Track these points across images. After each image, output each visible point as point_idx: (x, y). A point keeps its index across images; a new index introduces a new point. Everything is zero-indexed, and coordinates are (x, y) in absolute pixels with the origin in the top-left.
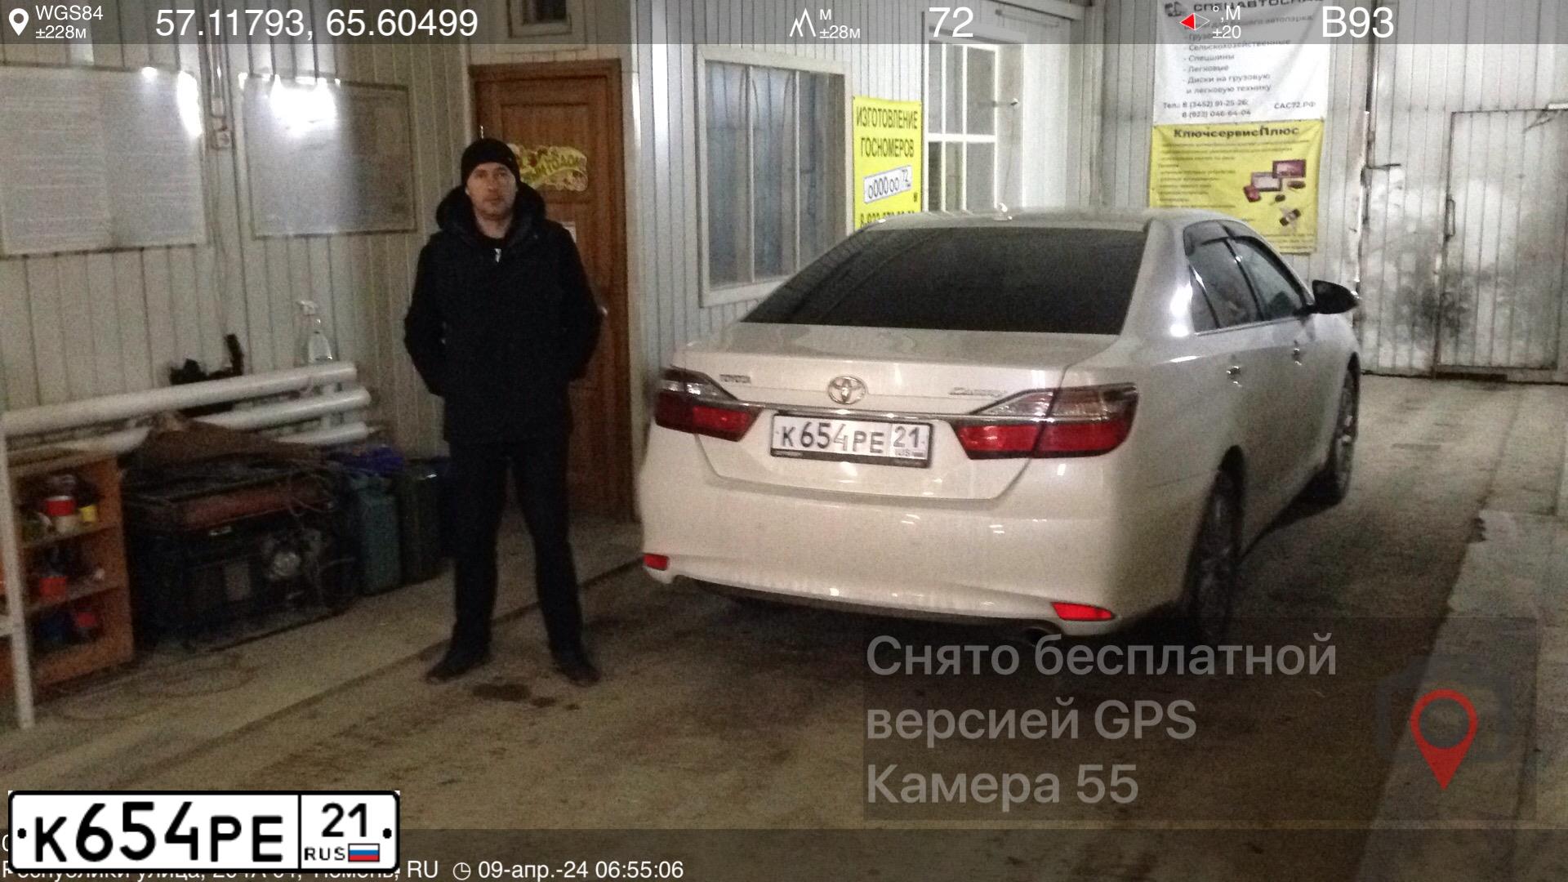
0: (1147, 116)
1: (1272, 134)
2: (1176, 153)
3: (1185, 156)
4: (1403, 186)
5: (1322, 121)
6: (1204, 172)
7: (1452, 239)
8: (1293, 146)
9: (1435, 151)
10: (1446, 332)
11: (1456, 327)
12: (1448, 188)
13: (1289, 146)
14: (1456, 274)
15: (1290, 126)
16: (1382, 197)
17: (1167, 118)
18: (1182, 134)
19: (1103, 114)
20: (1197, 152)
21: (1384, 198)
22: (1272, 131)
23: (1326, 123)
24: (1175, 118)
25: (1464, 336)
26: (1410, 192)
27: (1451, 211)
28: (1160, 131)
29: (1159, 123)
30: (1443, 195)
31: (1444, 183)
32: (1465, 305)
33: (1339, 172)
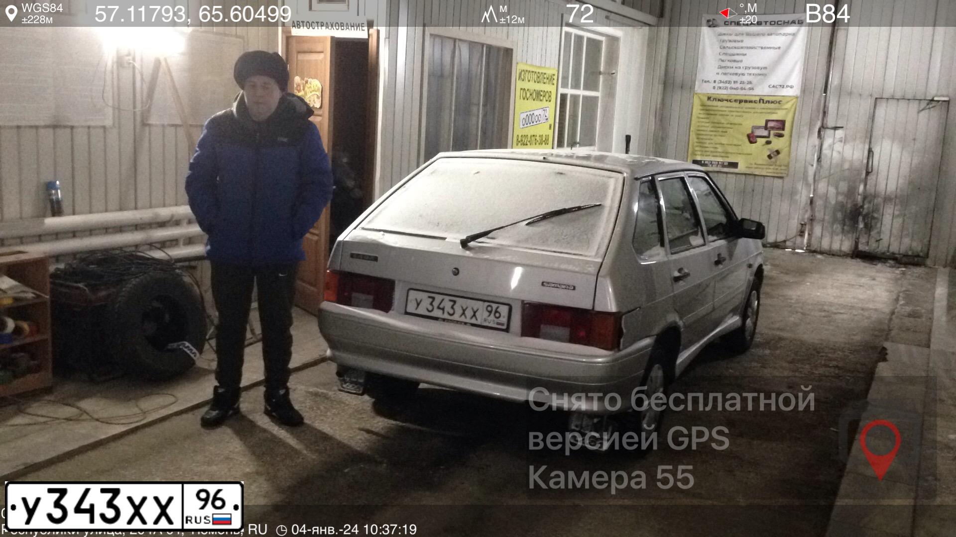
0: (692, 88)
1: (766, 103)
2: (708, 111)
3: (712, 113)
4: (843, 141)
5: (797, 97)
6: (723, 123)
7: (870, 174)
9: (864, 121)
11: (868, 228)
12: (870, 142)
13: (776, 111)
14: (871, 195)
15: (778, 99)
17: (703, 89)
18: (712, 99)
19: (665, 84)
20: (722, 111)
21: (831, 147)
23: (799, 99)
24: (708, 89)
25: (873, 233)
26: (847, 144)
27: (871, 157)
28: (699, 97)
29: (698, 92)
30: (867, 147)
31: (868, 140)
32: (876, 215)
33: (805, 130)
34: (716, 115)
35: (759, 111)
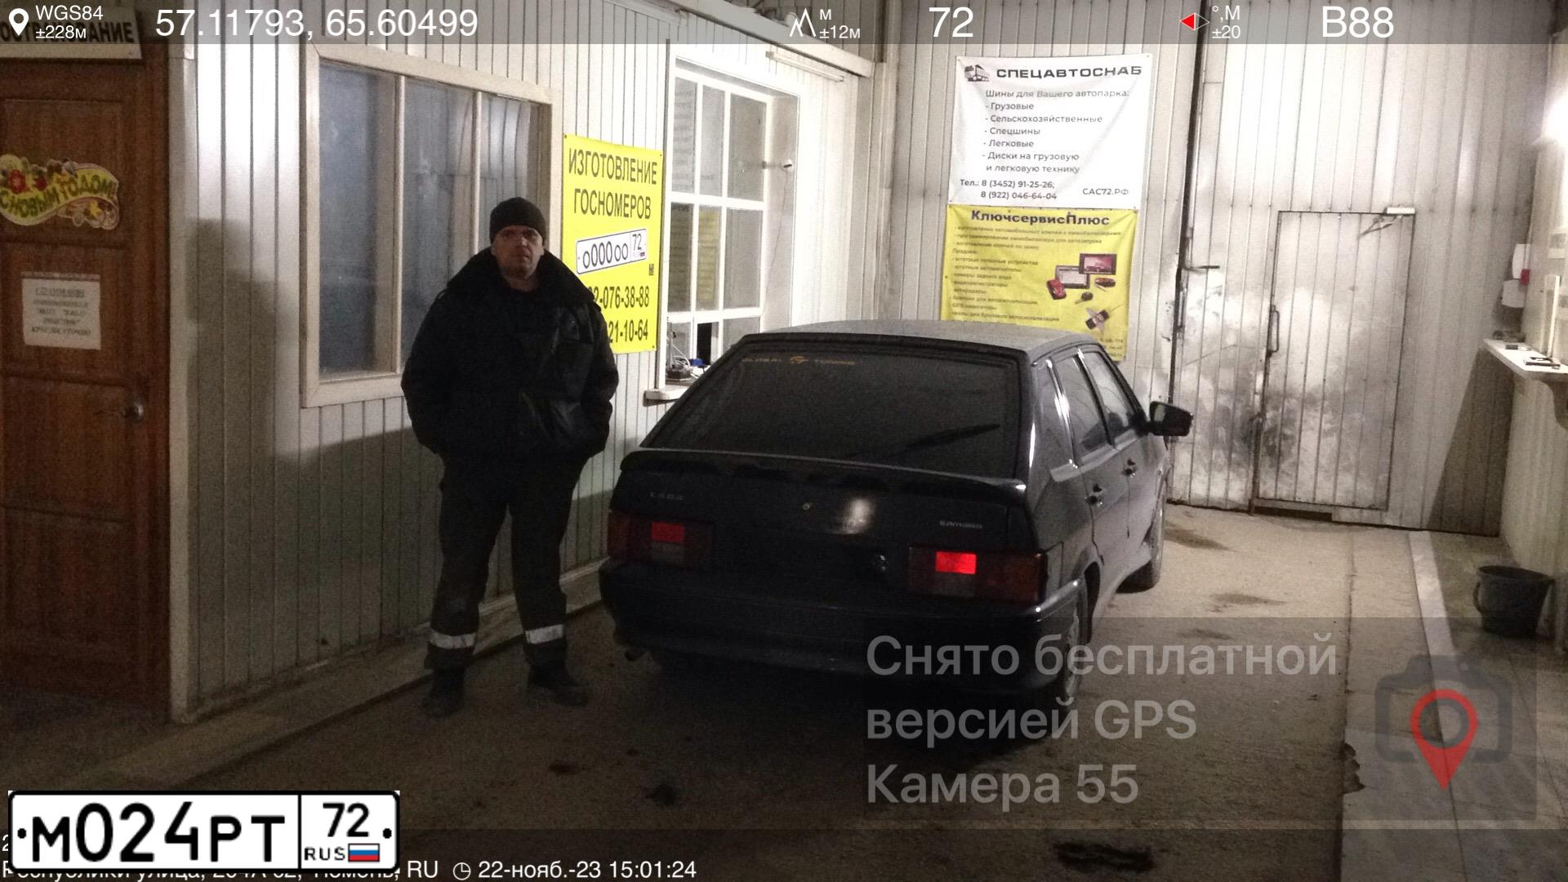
0: (943, 194)
1: (1080, 223)
2: (974, 238)
3: (981, 241)
4: (1223, 291)
5: (1136, 212)
6: (1004, 262)
7: (1274, 354)
8: (1103, 238)
9: (1259, 252)
10: (1265, 462)
11: (1277, 455)
12: (1272, 296)
13: (1098, 238)
14: (1278, 394)
15: (1100, 215)
16: (1199, 303)
17: (964, 197)
18: (980, 216)
19: (893, 186)
20: (998, 238)
21: (1203, 304)
22: (1080, 219)
23: (1139, 214)
24: (972, 197)
25: (1284, 466)
26: (1230, 298)
27: (1275, 324)
28: (955, 211)
29: (955, 202)
30: (1267, 304)
31: (1267, 293)
32: (1288, 432)
33: (1153, 272)
34: (989, 245)
35: (1067, 237)
